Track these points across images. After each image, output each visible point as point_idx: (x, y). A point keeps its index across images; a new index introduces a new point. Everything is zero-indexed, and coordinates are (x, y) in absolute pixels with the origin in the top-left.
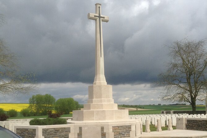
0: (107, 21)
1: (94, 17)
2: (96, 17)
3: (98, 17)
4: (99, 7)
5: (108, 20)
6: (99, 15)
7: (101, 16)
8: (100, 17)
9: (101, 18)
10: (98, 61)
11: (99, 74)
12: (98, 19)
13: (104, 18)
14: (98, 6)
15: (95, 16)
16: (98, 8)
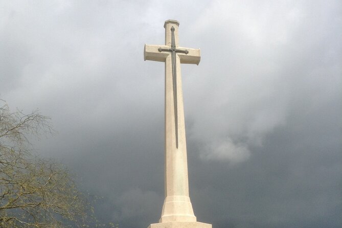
0: (196, 61)
1: (157, 52)
2: (162, 52)
3: (170, 51)
4: (173, 30)
5: (199, 58)
6: (173, 45)
7: (178, 47)
8: (173, 50)
9: (177, 54)
10: (168, 160)
11: (172, 194)
12: (170, 55)
13: (186, 52)
14: (170, 26)
15: (160, 50)
16: (170, 32)
